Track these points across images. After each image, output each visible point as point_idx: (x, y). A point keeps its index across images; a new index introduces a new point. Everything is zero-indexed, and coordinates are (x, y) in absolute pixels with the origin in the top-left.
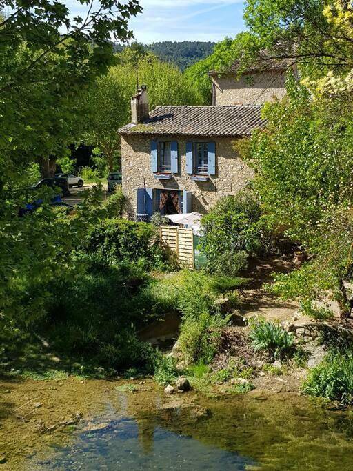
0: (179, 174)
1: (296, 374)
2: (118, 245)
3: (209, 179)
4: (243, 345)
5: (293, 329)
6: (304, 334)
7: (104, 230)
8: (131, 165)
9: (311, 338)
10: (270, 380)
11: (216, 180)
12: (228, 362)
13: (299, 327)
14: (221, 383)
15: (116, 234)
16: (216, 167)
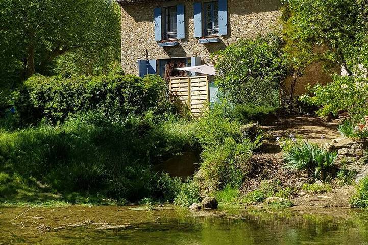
0: (186, 39)
1: (342, 191)
2: (122, 101)
3: (221, 40)
4: (276, 168)
5: (333, 149)
6: (347, 155)
7: (105, 86)
8: (132, 37)
9: (356, 157)
10: (312, 198)
11: (229, 40)
12: (261, 186)
13: (341, 147)
14: (254, 203)
15: (119, 89)
16: (228, 25)
